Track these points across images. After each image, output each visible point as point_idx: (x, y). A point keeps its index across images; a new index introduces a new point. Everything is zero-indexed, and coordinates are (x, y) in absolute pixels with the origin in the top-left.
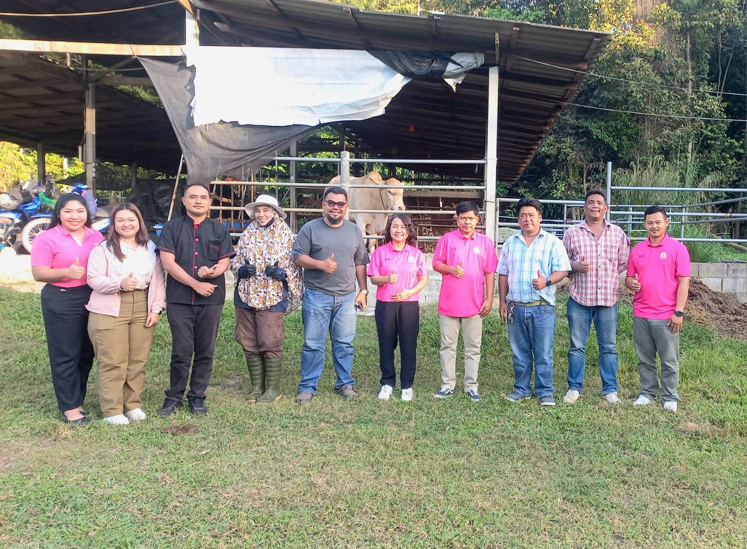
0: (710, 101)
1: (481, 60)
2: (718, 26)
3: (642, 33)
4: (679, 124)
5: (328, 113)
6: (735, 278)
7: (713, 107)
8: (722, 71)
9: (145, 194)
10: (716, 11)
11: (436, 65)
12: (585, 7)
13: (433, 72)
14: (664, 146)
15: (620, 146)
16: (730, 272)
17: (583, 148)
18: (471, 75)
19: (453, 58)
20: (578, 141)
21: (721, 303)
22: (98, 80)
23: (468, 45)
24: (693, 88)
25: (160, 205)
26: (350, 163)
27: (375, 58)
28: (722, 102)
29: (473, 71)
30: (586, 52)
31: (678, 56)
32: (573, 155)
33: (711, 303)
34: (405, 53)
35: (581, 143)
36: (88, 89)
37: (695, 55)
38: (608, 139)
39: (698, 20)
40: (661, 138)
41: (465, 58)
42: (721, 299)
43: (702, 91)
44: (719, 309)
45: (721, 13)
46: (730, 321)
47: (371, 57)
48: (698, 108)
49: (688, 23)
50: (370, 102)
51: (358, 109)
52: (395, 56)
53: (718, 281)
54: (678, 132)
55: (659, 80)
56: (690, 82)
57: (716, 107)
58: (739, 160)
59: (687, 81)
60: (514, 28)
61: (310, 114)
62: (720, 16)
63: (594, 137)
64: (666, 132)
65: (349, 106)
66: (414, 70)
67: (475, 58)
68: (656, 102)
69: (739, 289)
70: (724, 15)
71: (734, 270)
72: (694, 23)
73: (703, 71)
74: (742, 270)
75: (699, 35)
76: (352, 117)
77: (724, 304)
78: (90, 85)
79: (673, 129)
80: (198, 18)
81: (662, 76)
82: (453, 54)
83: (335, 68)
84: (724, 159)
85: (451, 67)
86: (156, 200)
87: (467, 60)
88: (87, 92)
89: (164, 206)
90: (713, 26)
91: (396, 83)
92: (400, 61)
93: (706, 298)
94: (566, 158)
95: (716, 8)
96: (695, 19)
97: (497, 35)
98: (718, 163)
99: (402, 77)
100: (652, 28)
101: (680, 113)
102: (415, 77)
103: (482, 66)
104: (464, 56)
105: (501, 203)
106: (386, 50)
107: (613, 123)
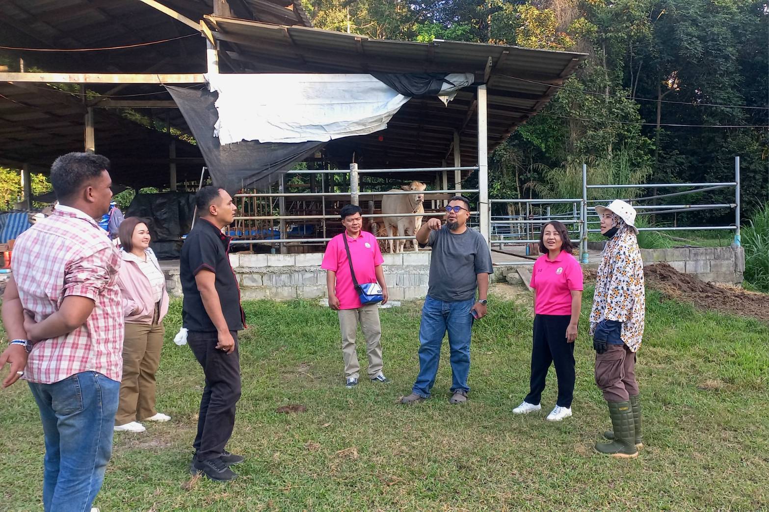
0: (626, 104)
1: (471, 79)
2: (630, 37)
3: (564, 45)
4: (601, 125)
5: (338, 130)
6: (697, 261)
7: (629, 109)
8: (634, 77)
9: (144, 207)
10: (628, 24)
11: (433, 86)
12: (511, 22)
13: (430, 92)
14: (589, 146)
15: (547, 147)
16: (692, 255)
17: (516, 150)
18: (463, 93)
19: (447, 78)
20: (511, 144)
21: (689, 283)
22: (96, 104)
23: (460, 67)
24: (610, 93)
25: (159, 217)
26: (359, 173)
27: (378, 81)
28: (636, 104)
29: (464, 89)
30: (563, 70)
31: (597, 65)
32: (507, 156)
33: (681, 283)
34: (404, 75)
35: (514, 146)
36: (87, 112)
37: (611, 63)
38: (536, 142)
39: (612, 32)
40: (585, 138)
41: (457, 78)
42: (687, 279)
43: (619, 95)
44: (688, 288)
45: (632, 26)
46: (702, 297)
47: (375, 80)
48: (616, 111)
49: (604, 34)
50: (375, 119)
51: (364, 125)
52: (396, 78)
53: (682, 264)
54: (601, 132)
55: (581, 87)
56: (608, 87)
57: (632, 110)
58: (653, 156)
59: (605, 87)
60: (504, 52)
61: (322, 132)
62: (632, 28)
63: (525, 140)
64: (590, 133)
65: (358, 123)
66: (414, 90)
67: (466, 78)
68: (580, 107)
69: (700, 270)
70: (636, 27)
71: (695, 254)
72: (609, 34)
73: (618, 77)
74: (702, 254)
75: (613, 44)
76: (359, 132)
77: (691, 283)
78: (89, 109)
79: (596, 129)
80: (219, 49)
81: (584, 83)
82: (446, 75)
83: (343, 90)
84: (640, 155)
85: (445, 87)
86: (155, 213)
87: (459, 80)
88: (86, 115)
89: (162, 218)
90: (626, 37)
91: (397, 101)
92: (400, 82)
93: (676, 279)
94: (501, 159)
95: (628, 20)
96: (610, 31)
97: (490, 58)
98: (635, 159)
99: (403, 96)
100: (572, 40)
101: (601, 116)
102: (415, 97)
103: (472, 84)
104: (455, 77)
105: (493, 204)
106: (387, 73)
107: (540, 126)
